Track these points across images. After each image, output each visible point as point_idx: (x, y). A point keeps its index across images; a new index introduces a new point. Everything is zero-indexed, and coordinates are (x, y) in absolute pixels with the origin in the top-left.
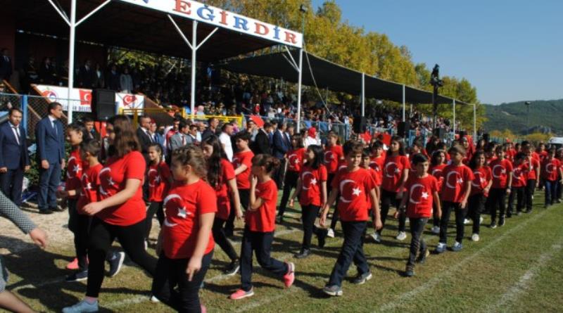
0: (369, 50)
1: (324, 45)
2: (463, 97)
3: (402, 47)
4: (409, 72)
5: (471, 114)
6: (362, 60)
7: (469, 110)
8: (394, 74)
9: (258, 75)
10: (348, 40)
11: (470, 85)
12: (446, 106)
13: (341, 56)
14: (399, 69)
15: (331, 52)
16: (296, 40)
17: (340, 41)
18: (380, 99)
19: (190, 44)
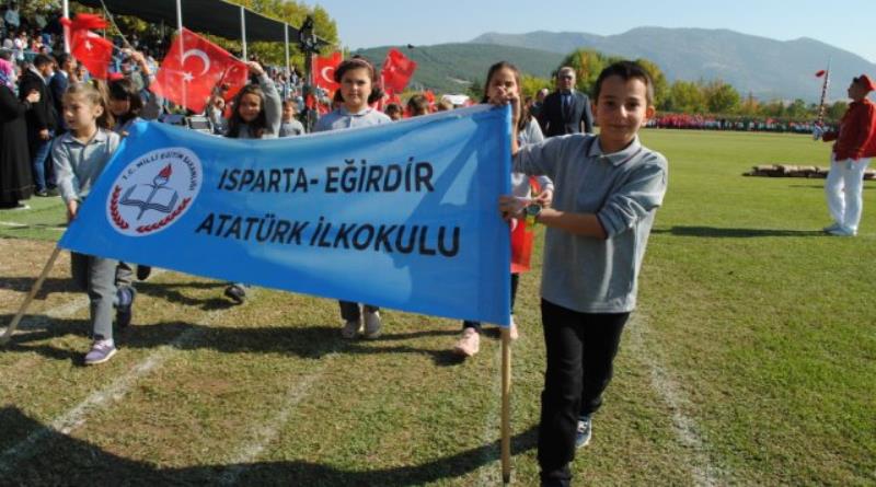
11: (326, 15)
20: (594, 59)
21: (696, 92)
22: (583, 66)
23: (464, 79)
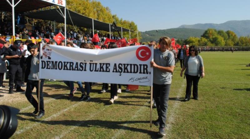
0: (93, 8)
1: (73, 6)
2: (132, 29)
3: (107, 7)
4: (110, 18)
5: (136, 36)
6: (90, 13)
7: (135, 34)
8: (104, 19)
9: (42, 19)
10: (84, 4)
11: (134, 23)
12: (126, 32)
13: (81, 11)
14: (106, 17)
15: (76, 9)
16: (63, 3)
17: (80, 4)
18: (99, 30)
19: (11, 4)
20: (214, 31)
21: (247, 39)
22: (210, 33)
23: (176, 38)
